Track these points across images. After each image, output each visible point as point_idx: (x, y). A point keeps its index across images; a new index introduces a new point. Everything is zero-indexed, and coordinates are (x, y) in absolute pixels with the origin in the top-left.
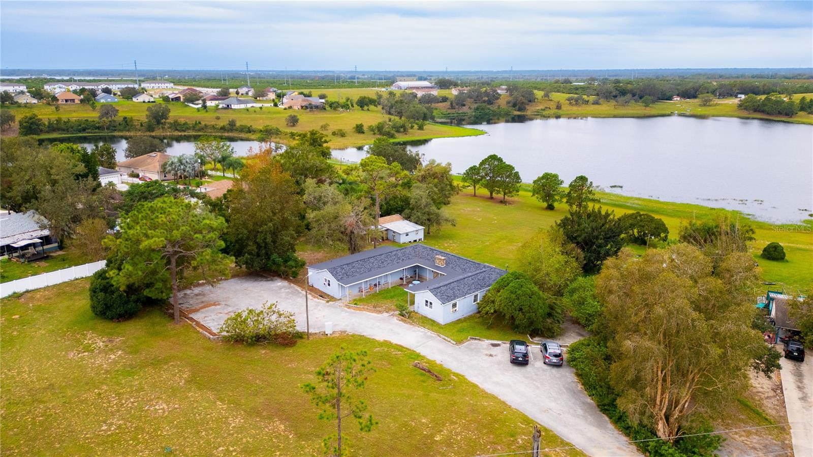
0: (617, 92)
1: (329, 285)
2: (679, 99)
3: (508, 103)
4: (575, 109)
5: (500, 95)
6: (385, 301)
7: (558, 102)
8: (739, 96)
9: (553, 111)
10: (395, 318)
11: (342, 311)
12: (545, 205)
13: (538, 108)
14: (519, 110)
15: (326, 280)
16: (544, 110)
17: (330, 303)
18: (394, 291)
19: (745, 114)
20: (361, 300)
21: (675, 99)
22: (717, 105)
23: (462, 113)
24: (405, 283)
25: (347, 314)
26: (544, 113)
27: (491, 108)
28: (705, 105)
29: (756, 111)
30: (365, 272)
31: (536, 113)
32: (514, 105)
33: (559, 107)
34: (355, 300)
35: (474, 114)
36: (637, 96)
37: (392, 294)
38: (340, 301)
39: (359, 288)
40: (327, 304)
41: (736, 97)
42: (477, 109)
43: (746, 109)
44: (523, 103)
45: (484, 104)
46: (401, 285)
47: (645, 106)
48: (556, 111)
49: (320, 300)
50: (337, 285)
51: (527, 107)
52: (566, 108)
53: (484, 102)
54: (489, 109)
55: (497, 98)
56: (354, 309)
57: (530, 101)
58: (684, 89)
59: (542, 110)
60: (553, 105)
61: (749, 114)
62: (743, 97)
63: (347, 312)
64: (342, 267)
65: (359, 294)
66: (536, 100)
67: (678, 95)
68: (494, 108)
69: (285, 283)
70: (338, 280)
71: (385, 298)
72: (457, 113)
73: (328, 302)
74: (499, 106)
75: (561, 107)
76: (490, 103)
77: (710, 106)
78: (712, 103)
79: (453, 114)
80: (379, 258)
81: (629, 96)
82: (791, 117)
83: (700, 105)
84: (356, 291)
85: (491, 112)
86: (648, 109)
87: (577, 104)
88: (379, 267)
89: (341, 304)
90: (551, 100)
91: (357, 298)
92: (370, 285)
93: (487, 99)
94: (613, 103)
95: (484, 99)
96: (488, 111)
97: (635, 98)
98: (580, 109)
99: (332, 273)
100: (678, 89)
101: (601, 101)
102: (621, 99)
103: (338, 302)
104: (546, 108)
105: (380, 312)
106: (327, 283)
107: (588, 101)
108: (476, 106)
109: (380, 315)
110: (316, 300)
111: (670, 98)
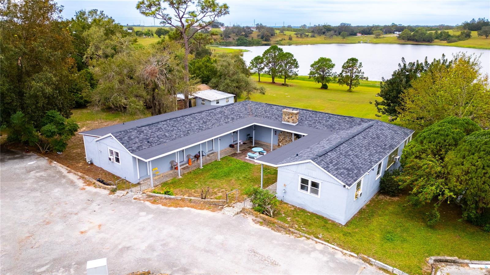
0: (326, 30)
1: (118, 160)
2: (360, 35)
3: (258, 36)
4: (300, 40)
5: (253, 31)
6: (218, 182)
7: (290, 36)
8: (395, 32)
9: (288, 41)
10: (250, 218)
11: (142, 209)
12: (320, 85)
13: (277, 39)
14: (266, 41)
15: (112, 152)
16: (281, 40)
17: (119, 193)
18: (227, 165)
19: (403, 42)
20: (175, 183)
21: (358, 35)
22: (384, 37)
23: (229, 42)
24: (239, 152)
25: (151, 216)
26: (282, 42)
27: (248, 39)
28: (377, 38)
29: (409, 40)
30: (180, 137)
31: (276, 43)
32: (262, 38)
33: (290, 39)
34: (165, 184)
35: (236, 43)
36: (337, 32)
37: (226, 169)
38: (138, 188)
39: (172, 163)
40: (112, 196)
41: (394, 33)
42: (239, 39)
43: (403, 39)
44: (268, 36)
45: (243, 37)
46: (235, 155)
47: (343, 38)
48: (289, 41)
49: (98, 190)
50: (131, 160)
51: (271, 39)
52: (295, 39)
53: (243, 35)
54: (246, 40)
55: (251, 33)
56: (165, 205)
57: (272, 35)
58: (362, 29)
59: (280, 40)
60: (287, 38)
61: (405, 42)
62: (398, 33)
63: (149, 211)
64: (139, 130)
65: (172, 172)
66: (276, 35)
67: (359, 33)
68: (249, 39)
69: (43, 162)
70: (133, 151)
71: (215, 176)
72: (226, 42)
73: (113, 191)
74: (253, 38)
75: (291, 38)
76: (246, 36)
77: (380, 38)
78: (381, 36)
79: (223, 42)
80: (198, 116)
81: (332, 32)
82: (431, 43)
83: (374, 38)
84: (165, 169)
85: (248, 42)
86: (344, 40)
87: (301, 37)
88: (200, 129)
89: (139, 195)
90: (285, 35)
91: (169, 179)
92: (188, 156)
93: (244, 33)
94: (323, 36)
95: (242, 34)
96: (246, 41)
97: (336, 33)
98: (303, 40)
99: (120, 140)
100: (359, 29)
101: (316, 35)
102: (328, 34)
103: (134, 189)
104: (283, 39)
105: (216, 206)
106: (113, 157)
107: (308, 35)
108: (237, 38)
109: (218, 215)
110: (91, 189)
111: (355, 34)
